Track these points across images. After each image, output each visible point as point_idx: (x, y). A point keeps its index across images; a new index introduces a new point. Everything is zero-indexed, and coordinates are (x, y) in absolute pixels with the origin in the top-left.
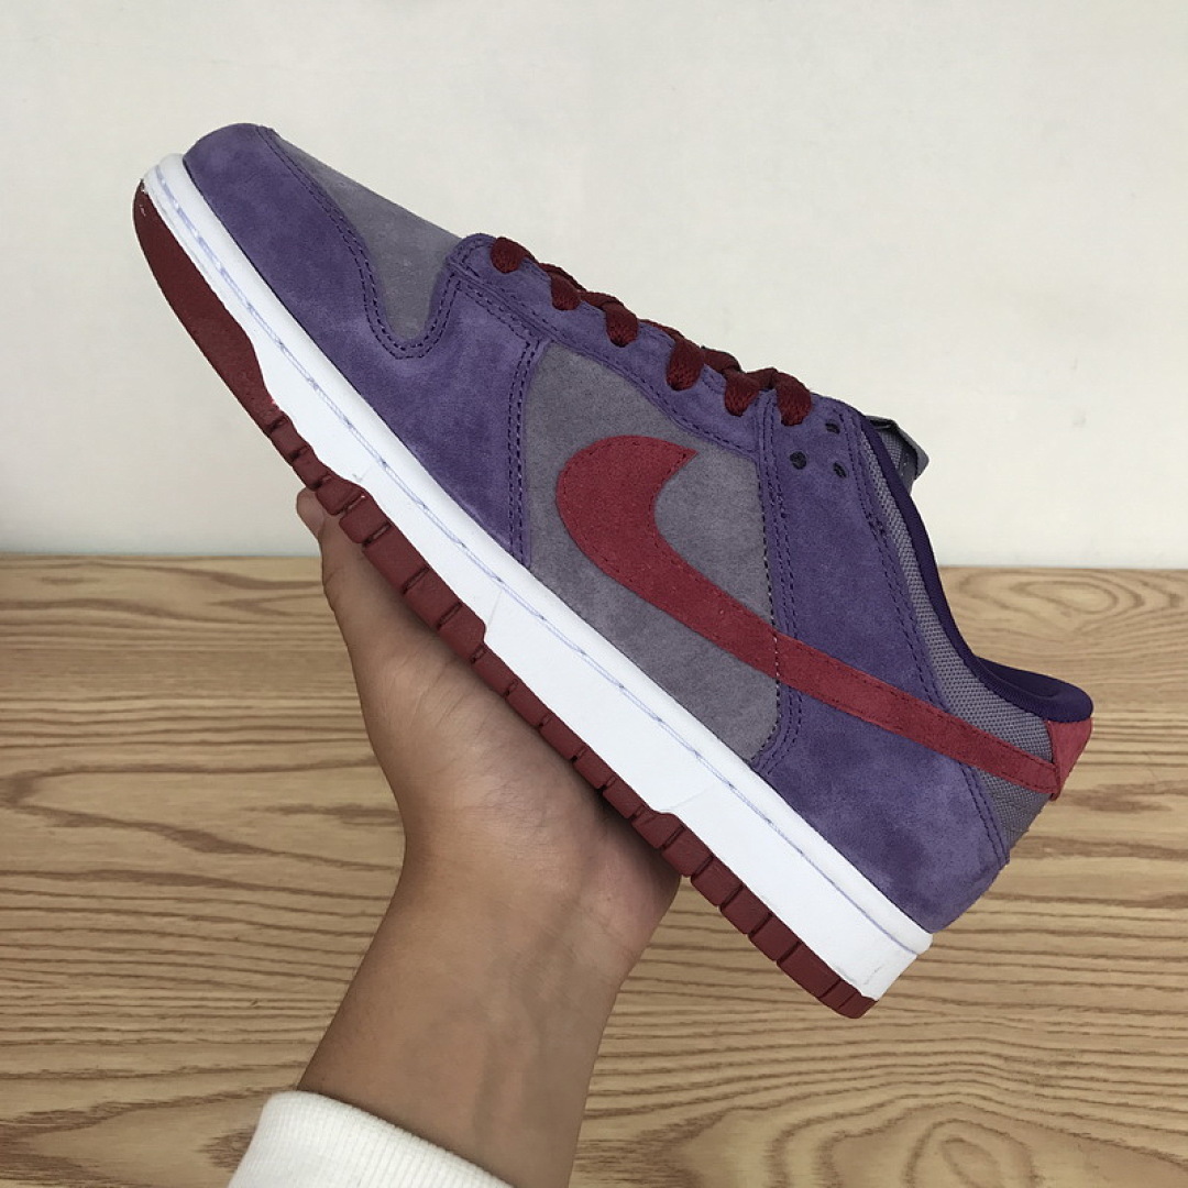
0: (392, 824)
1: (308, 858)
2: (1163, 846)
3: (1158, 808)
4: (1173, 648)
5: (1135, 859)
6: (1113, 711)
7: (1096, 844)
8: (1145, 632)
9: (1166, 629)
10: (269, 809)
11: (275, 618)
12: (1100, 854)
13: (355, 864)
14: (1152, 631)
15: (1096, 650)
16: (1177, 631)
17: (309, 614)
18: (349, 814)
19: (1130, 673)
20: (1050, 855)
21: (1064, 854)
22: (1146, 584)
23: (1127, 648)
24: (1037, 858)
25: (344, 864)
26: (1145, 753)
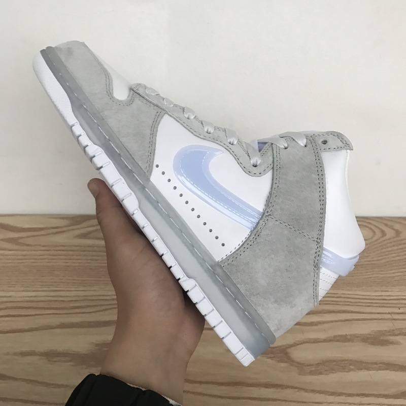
0: (70, 361)
1: (31, 381)
2: (399, 364)
3: (397, 343)
4: (399, 258)
5: (388, 371)
6: (376, 291)
7: (372, 363)
8: (387, 250)
9: (395, 248)
10: (16, 354)
11: (25, 248)
12: (373, 369)
13: (52, 384)
14: (390, 249)
15: (368, 260)
16: (400, 249)
17: (40, 245)
18: (51, 355)
19: (382, 271)
20: (352, 370)
21: (357, 369)
22: (386, 225)
23: (380, 258)
24: (347, 372)
25: (47, 385)
26: (389, 313)
